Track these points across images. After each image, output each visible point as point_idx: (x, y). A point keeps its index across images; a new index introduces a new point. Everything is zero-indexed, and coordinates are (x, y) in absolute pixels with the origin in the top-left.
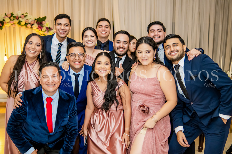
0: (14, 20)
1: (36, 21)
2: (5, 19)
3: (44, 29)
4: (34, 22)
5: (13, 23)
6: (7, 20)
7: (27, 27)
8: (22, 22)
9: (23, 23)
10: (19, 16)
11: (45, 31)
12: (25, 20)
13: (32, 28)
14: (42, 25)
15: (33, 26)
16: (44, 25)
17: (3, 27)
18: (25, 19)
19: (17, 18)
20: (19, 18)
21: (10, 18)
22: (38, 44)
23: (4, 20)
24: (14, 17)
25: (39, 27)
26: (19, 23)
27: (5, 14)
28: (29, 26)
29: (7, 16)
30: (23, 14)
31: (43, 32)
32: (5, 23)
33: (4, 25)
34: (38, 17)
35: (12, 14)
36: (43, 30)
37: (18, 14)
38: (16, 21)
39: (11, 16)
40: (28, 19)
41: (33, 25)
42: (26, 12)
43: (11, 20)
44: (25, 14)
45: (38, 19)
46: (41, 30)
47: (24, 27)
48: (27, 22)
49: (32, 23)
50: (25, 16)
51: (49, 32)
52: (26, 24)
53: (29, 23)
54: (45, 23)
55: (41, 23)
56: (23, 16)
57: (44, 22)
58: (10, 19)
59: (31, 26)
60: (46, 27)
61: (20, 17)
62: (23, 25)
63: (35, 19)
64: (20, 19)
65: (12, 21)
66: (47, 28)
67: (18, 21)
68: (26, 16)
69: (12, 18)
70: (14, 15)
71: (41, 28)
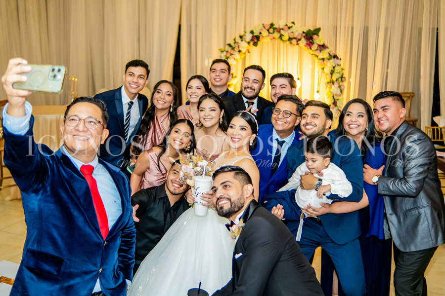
0: (274, 32)
1: (304, 35)
2: (262, 32)
3: (315, 47)
4: (302, 35)
5: (272, 38)
6: (265, 33)
7: (291, 43)
8: (283, 36)
9: (286, 38)
10: (281, 27)
11: (317, 50)
12: (288, 34)
13: (298, 44)
14: (313, 41)
15: (299, 42)
16: (314, 42)
17: (259, 43)
18: (290, 31)
19: (279, 30)
20: (280, 29)
21: (268, 30)
22: (168, 93)
23: (260, 33)
24: (274, 29)
25: (307, 44)
26: (281, 37)
27: (263, 25)
28: (294, 41)
29: (265, 27)
30: (286, 25)
31: (313, 51)
32: (261, 38)
33: (260, 39)
34: (308, 30)
35: (272, 25)
36: (312, 48)
37: (280, 25)
38: (276, 35)
39: (270, 28)
40: (293, 32)
41: (300, 40)
42: (292, 21)
43: (269, 33)
44: (290, 25)
45: (307, 31)
46: (311, 48)
47: (288, 43)
48: (291, 37)
49: (299, 37)
50: (289, 28)
51: (322, 52)
52: (290, 39)
53: (295, 38)
54: (317, 39)
55: (312, 38)
56: (286, 28)
57: (315, 37)
58: (267, 32)
59: (297, 42)
60: (317, 44)
61: (282, 29)
62: (286, 41)
63: (304, 32)
64: (282, 32)
65: (271, 35)
66: (319, 46)
67: (279, 35)
68: (291, 27)
69: (271, 30)
70: (274, 27)
71: (309, 45)
